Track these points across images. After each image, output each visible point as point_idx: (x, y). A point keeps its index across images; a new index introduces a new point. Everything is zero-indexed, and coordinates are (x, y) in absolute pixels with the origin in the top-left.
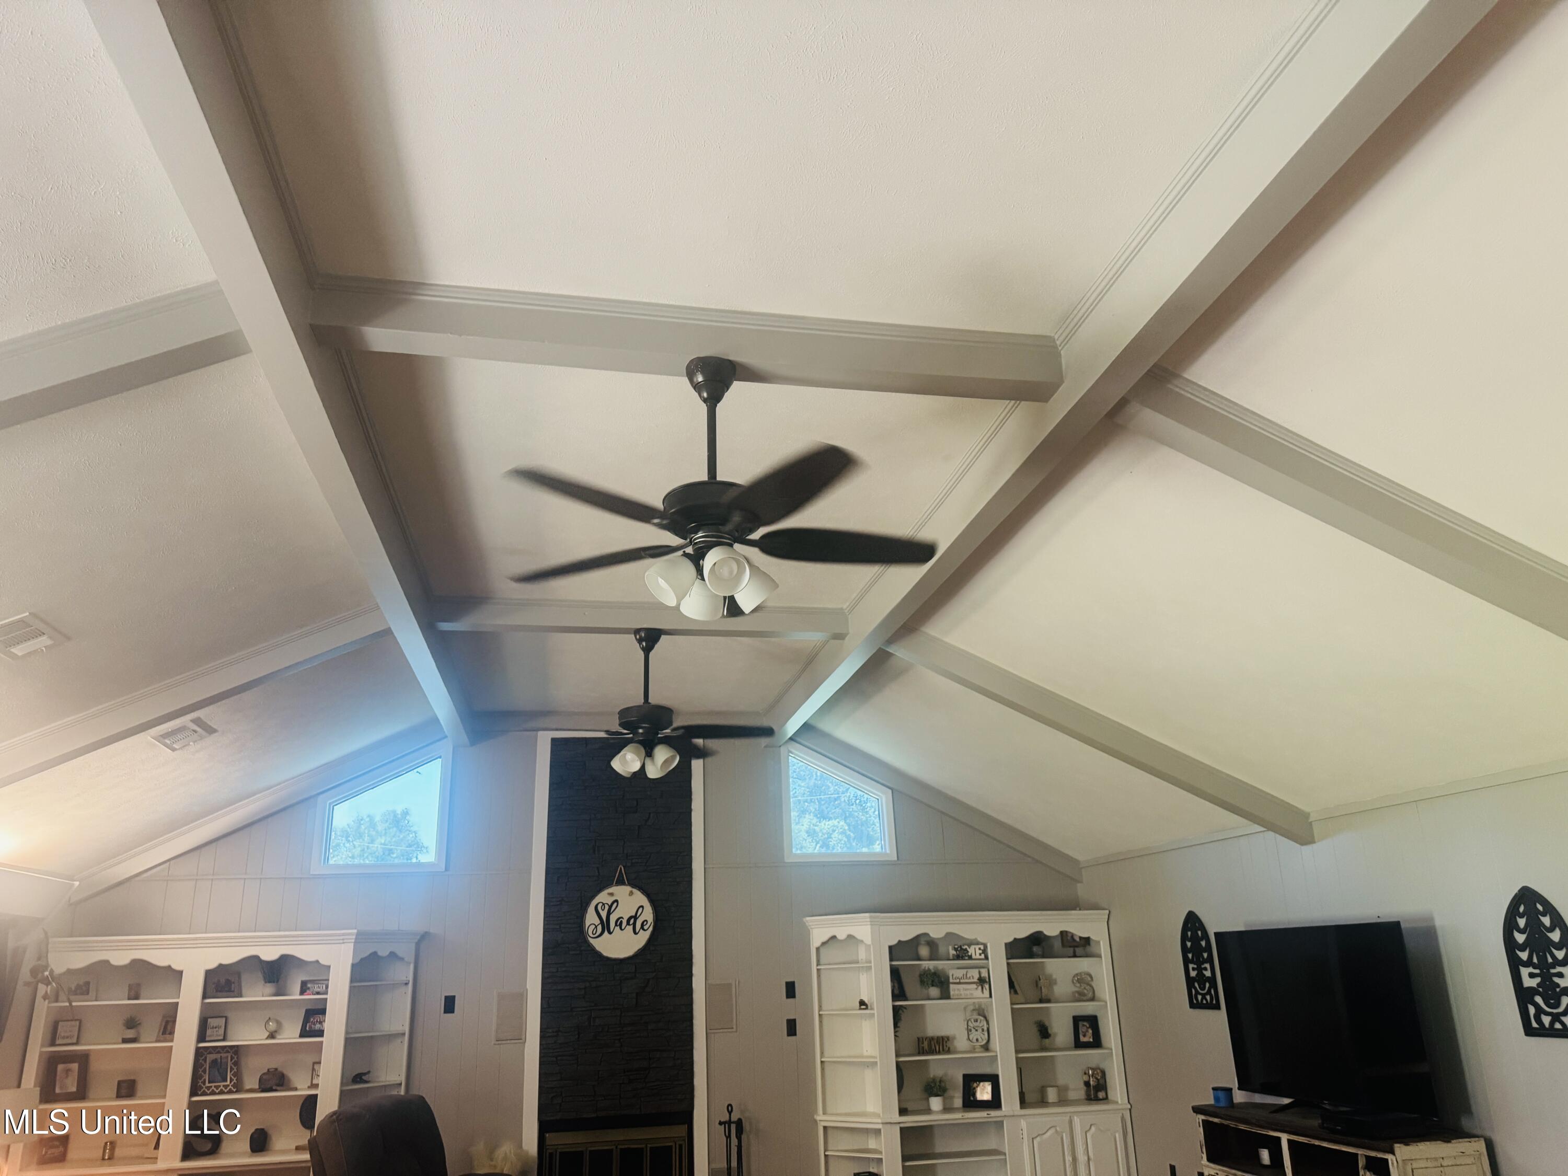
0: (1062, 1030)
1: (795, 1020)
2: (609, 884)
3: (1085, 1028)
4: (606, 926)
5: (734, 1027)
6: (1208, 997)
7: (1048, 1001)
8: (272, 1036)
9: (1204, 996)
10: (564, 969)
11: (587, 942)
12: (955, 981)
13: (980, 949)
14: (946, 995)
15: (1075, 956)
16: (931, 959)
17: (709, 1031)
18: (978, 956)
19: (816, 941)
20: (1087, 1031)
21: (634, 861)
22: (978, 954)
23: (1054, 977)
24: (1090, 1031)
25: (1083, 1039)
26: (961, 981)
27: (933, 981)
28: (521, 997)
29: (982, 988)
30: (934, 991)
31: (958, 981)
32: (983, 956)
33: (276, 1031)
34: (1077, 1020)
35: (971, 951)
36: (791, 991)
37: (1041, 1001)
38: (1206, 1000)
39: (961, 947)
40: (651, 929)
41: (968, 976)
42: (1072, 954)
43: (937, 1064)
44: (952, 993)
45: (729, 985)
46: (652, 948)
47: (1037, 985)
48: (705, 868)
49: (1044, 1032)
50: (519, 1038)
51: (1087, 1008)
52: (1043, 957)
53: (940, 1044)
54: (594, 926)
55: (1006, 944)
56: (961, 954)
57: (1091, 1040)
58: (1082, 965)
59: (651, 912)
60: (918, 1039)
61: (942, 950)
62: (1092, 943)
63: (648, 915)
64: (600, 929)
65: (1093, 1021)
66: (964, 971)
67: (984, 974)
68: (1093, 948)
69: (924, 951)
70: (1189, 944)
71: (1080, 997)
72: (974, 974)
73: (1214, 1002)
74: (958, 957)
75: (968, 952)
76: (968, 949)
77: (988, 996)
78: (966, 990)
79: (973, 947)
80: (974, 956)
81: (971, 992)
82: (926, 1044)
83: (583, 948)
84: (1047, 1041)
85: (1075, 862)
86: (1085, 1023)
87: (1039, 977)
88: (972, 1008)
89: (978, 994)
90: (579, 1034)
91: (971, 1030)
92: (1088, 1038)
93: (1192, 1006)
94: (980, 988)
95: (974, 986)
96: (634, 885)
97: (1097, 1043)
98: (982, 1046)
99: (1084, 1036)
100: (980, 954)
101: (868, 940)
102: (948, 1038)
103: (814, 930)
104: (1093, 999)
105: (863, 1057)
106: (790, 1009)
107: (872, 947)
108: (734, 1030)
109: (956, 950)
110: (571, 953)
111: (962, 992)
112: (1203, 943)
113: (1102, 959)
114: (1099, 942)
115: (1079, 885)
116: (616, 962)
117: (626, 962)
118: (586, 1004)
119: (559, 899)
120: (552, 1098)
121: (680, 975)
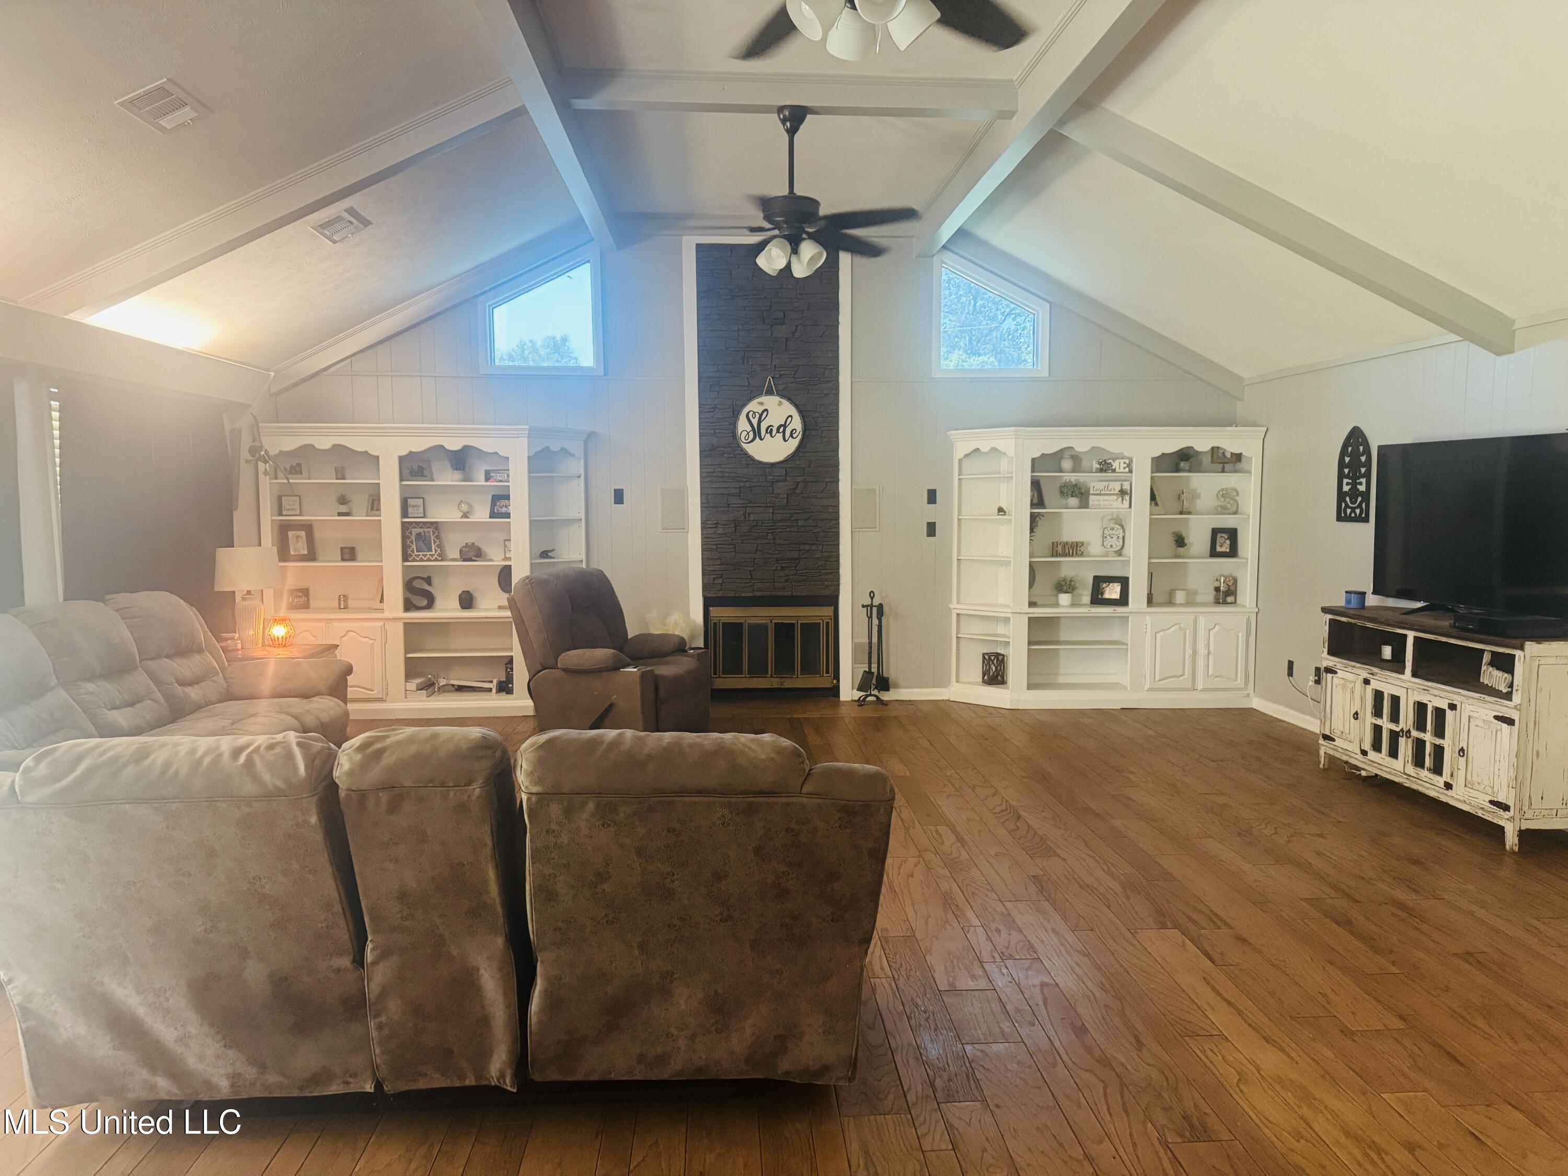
0: (1199, 539)
1: (934, 524)
2: (759, 394)
3: (1223, 539)
4: (757, 433)
5: (877, 525)
6: (1358, 511)
7: (1189, 513)
8: (465, 515)
9: (1353, 510)
10: (720, 470)
11: (739, 446)
12: (1096, 492)
13: (1125, 463)
14: (1084, 505)
15: (1223, 471)
16: (1073, 471)
17: (853, 530)
18: (1122, 470)
19: (959, 453)
20: (1225, 542)
21: (782, 373)
22: (1122, 468)
23: (1198, 491)
24: (1228, 542)
25: (1219, 549)
26: (1102, 492)
27: (1073, 492)
28: (682, 494)
29: (1123, 500)
30: (1073, 501)
31: (1099, 492)
32: (1127, 470)
33: (468, 512)
34: (1215, 532)
35: (1115, 465)
36: (932, 497)
37: (1181, 513)
38: (1355, 514)
39: (1105, 461)
40: (800, 437)
41: (1110, 488)
42: (1221, 470)
43: (1069, 567)
44: (1091, 503)
45: (874, 490)
46: (801, 455)
47: (1179, 499)
48: (852, 382)
49: (1180, 541)
50: (682, 528)
51: (1228, 521)
52: (1189, 471)
53: (1074, 549)
54: (746, 433)
55: (1153, 459)
56: (1105, 467)
57: (1228, 550)
58: (1229, 480)
59: (800, 421)
60: (1053, 543)
61: (1085, 464)
62: (1243, 459)
63: (797, 424)
64: (751, 434)
65: (1232, 534)
66: (1106, 484)
67: (1126, 486)
68: (1243, 465)
69: (1067, 464)
70: (1347, 459)
71: (1223, 510)
72: (1116, 487)
73: (1363, 515)
74: (1101, 470)
75: (1112, 466)
76: (1112, 463)
77: (1128, 506)
78: (1106, 500)
79: (1117, 461)
80: (1117, 470)
81: (1111, 503)
82: (1060, 549)
83: (736, 452)
84: (1181, 550)
85: (1240, 379)
86: (1223, 535)
87: (1183, 491)
88: (1110, 517)
89: (1118, 505)
90: (736, 527)
91: (1106, 537)
92: (1226, 548)
93: (1339, 519)
94: (1120, 499)
95: (1115, 497)
96: (782, 396)
97: (1233, 552)
98: (1116, 552)
99: (1221, 546)
100: (1124, 468)
101: (1011, 453)
102: (1082, 544)
103: (957, 443)
104: (1235, 513)
105: (998, 557)
106: (931, 513)
107: (1014, 459)
108: (877, 529)
109: (1100, 463)
110: (725, 455)
111: (1101, 502)
112: (1363, 459)
113: (1251, 476)
114: (1251, 458)
115: (1239, 403)
116: (768, 466)
117: (777, 466)
118: (741, 502)
119: (712, 406)
120: (714, 578)
121: (827, 480)
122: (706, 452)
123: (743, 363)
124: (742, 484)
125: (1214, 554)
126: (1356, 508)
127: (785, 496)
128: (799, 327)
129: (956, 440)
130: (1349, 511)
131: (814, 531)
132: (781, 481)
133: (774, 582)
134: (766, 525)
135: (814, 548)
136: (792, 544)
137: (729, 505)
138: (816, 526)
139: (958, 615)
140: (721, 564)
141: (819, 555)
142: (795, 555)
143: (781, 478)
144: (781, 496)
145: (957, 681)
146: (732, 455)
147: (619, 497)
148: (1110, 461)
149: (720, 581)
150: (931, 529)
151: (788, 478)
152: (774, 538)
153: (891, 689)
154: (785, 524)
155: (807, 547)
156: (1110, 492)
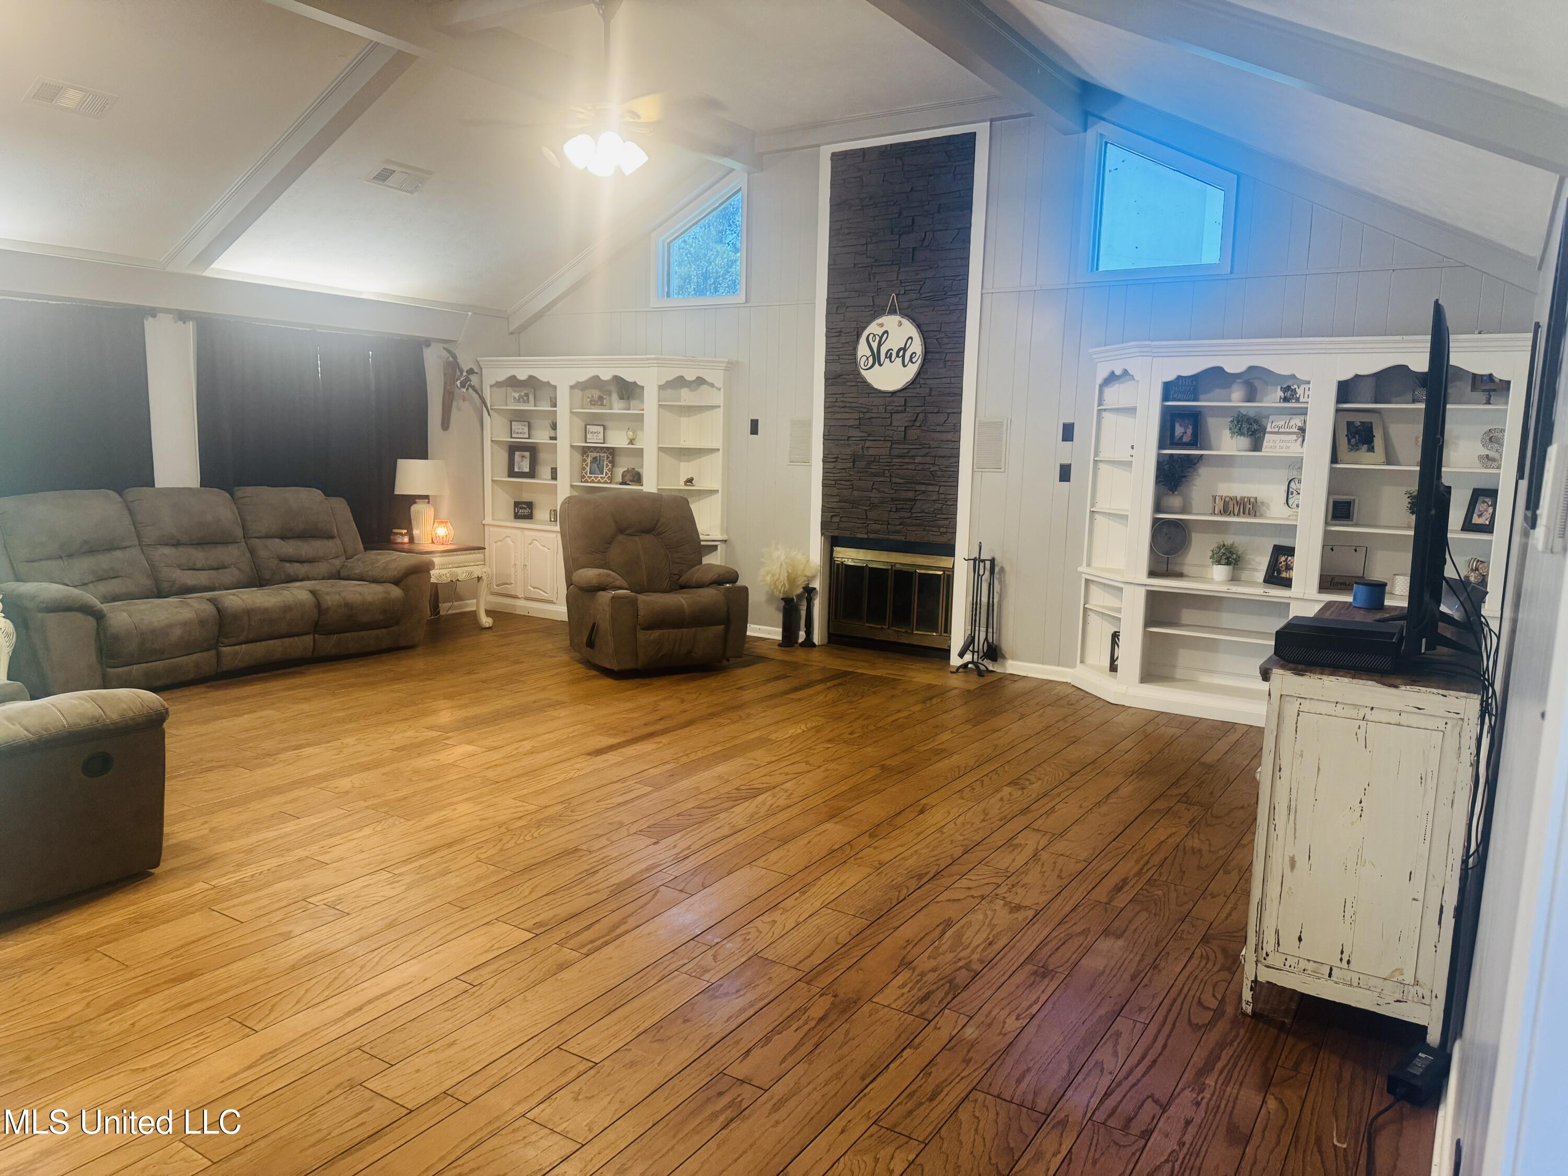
1: (1069, 466)
2: (881, 314)
5: (1003, 467)
8: (631, 442)
10: (842, 399)
11: (860, 374)
12: (1273, 430)
15: (1489, 402)
16: (1249, 400)
17: (975, 470)
18: (1306, 399)
19: (1099, 377)
21: (907, 288)
22: (1306, 396)
23: (1456, 432)
26: (1281, 430)
27: (1244, 427)
28: (807, 425)
29: (1303, 440)
30: (1243, 441)
31: (1276, 430)
33: (634, 439)
35: (1300, 391)
36: (1068, 432)
39: (1289, 385)
41: (1289, 424)
42: (1485, 400)
44: (1264, 444)
45: (1001, 423)
46: (922, 382)
48: (982, 294)
50: (807, 461)
53: (1241, 506)
55: (1339, 382)
56: (1289, 395)
60: (1214, 496)
61: (1265, 390)
66: (1286, 418)
67: (1306, 421)
69: (1238, 391)
71: (1488, 462)
72: (1298, 421)
74: (1285, 400)
76: (1297, 390)
78: (1282, 441)
79: (1303, 386)
80: (1301, 399)
81: (1288, 445)
82: (1220, 504)
83: (856, 380)
89: (1297, 448)
90: (854, 462)
91: (1292, 493)
94: (1300, 440)
95: (1294, 437)
96: (905, 315)
101: (1137, 375)
102: (1255, 500)
106: (1066, 453)
107: (1141, 384)
108: (1002, 470)
109: (1284, 390)
110: (849, 384)
111: (1277, 444)
116: (890, 394)
117: (898, 394)
118: (861, 434)
119: (837, 330)
120: (832, 516)
121: (948, 411)
122: (831, 379)
123: (870, 280)
124: (862, 415)
125: (1467, 526)
127: (903, 429)
128: (928, 234)
129: (1095, 360)
131: (932, 470)
132: (901, 412)
133: (888, 524)
134: (884, 460)
135: (930, 488)
136: (909, 483)
137: (849, 437)
138: (934, 464)
139: (1087, 580)
140: (840, 502)
141: (934, 498)
142: (911, 495)
143: (900, 409)
144: (899, 429)
145: (1082, 662)
146: (854, 384)
147: (754, 427)
148: (1295, 386)
149: (836, 519)
150: (1065, 473)
151: (907, 409)
152: (891, 476)
154: (905, 461)
155: (923, 488)
156: (1291, 430)
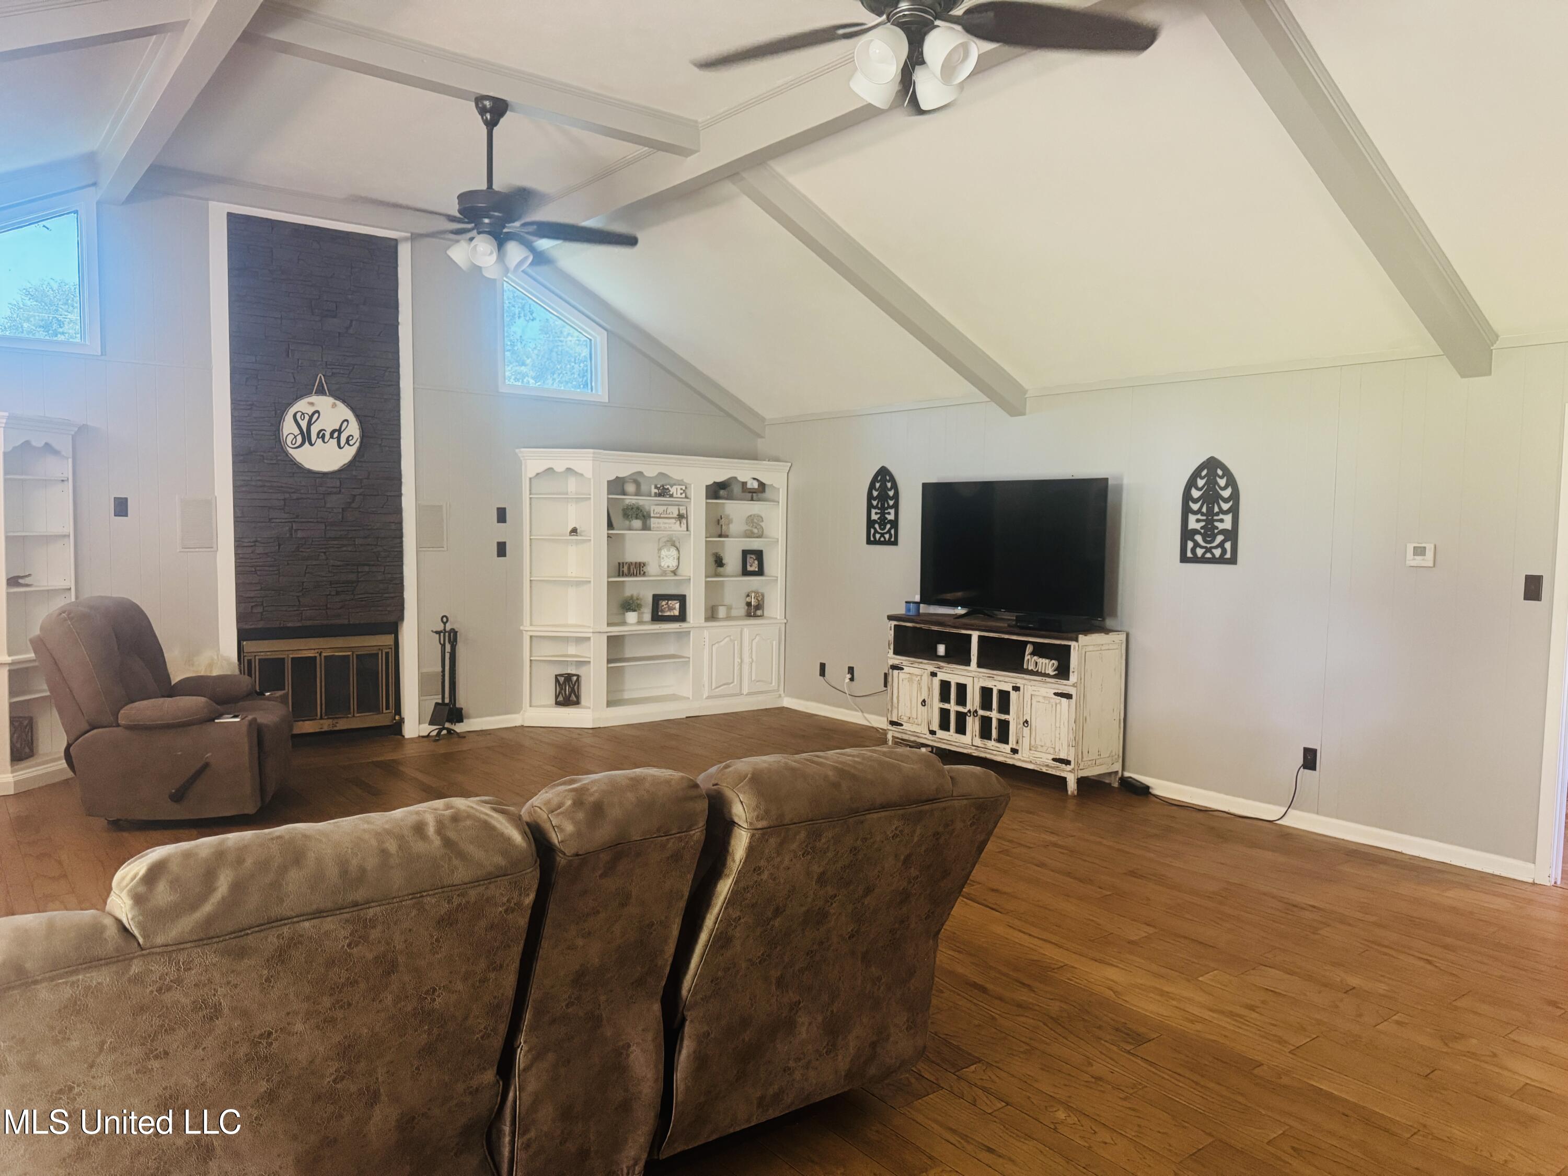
0: (733, 561)
1: (504, 543)
2: (308, 393)
3: (752, 560)
5: (445, 546)
6: (887, 536)
7: (727, 536)
9: (882, 535)
10: (259, 478)
11: (287, 454)
12: (656, 516)
13: (681, 489)
14: (646, 527)
15: (752, 500)
16: (636, 495)
17: (419, 549)
18: (679, 495)
19: (531, 474)
20: (754, 562)
21: (335, 371)
22: (679, 494)
24: (756, 562)
25: (749, 568)
26: (662, 516)
27: (637, 515)
28: (209, 505)
29: (680, 523)
30: (637, 523)
31: (658, 515)
32: (683, 495)
34: (745, 553)
35: (673, 490)
36: (502, 516)
37: (720, 536)
38: (885, 538)
39: (663, 486)
40: (357, 444)
41: (668, 512)
42: (750, 499)
43: (633, 586)
44: (652, 526)
45: (441, 507)
46: (357, 464)
47: (718, 524)
48: (415, 389)
49: (719, 562)
50: (210, 546)
51: (755, 544)
52: (727, 499)
53: (637, 569)
54: (293, 436)
55: (707, 486)
56: (663, 492)
57: (757, 570)
58: (755, 508)
59: (358, 427)
60: (619, 563)
61: (644, 488)
62: (767, 489)
63: (353, 429)
64: (299, 439)
65: (759, 555)
66: (665, 508)
67: (683, 511)
68: (768, 494)
69: (630, 488)
70: (875, 493)
71: (749, 535)
72: (674, 511)
73: (893, 539)
74: (660, 495)
75: (670, 491)
76: (670, 488)
77: (686, 529)
78: (665, 523)
79: (675, 487)
80: (675, 495)
81: (670, 526)
82: (626, 569)
83: (279, 458)
84: (720, 569)
85: (763, 419)
86: (752, 556)
87: (721, 516)
88: (665, 539)
89: (676, 528)
90: (279, 545)
91: (663, 558)
92: (754, 567)
93: (869, 542)
94: (678, 522)
95: (674, 521)
96: (337, 397)
97: (760, 572)
98: (672, 571)
99: (751, 566)
100: (681, 494)
101: (588, 474)
102: (644, 565)
103: (528, 461)
104: (760, 536)
105: (567, 577)
106: (501, 532)
107: (592, 480)
108: (445, 549)
109: (656, 487)
110: (266, 461)
111: (662, 525)
112: (891, 493)
113: (779, 505)
114: (779, 489)
115: (759, 440)
116: (320, 475)
117: (330, 476)
118: (286, 516)
119: (250, 403)
120: (252, 607)
121: (389, 494)
122: (241, 457)
123: (288, 355)
124: (287, 496)
125: (745, 573)
126: (886, 533)
127: (341, 510)
128: (354, 323)
129: (526, 458)
130: (878, 536)
131: (375, 550)
132: (335, 493)
133: (327, 608)
134: (316, 543)
135: (374, 569)
136: (348, 565)
137: (270, 519)
138: (377, 545)
139: (531, 637)
140: (261, 590)
141: (380, 578)
142: (352, 577)
143: (335, 490)
144: (335, 510)
145: (530, 706)
146: (274, 462)
147: (121, 507)
148: (668, 486)
149: (260, 609)
150: (502, 549)
151: (343, 490)
152: (327, 559)
153: (464, 721)
154: (341, 543)
155: (366, 569)
156: (669, 516)
